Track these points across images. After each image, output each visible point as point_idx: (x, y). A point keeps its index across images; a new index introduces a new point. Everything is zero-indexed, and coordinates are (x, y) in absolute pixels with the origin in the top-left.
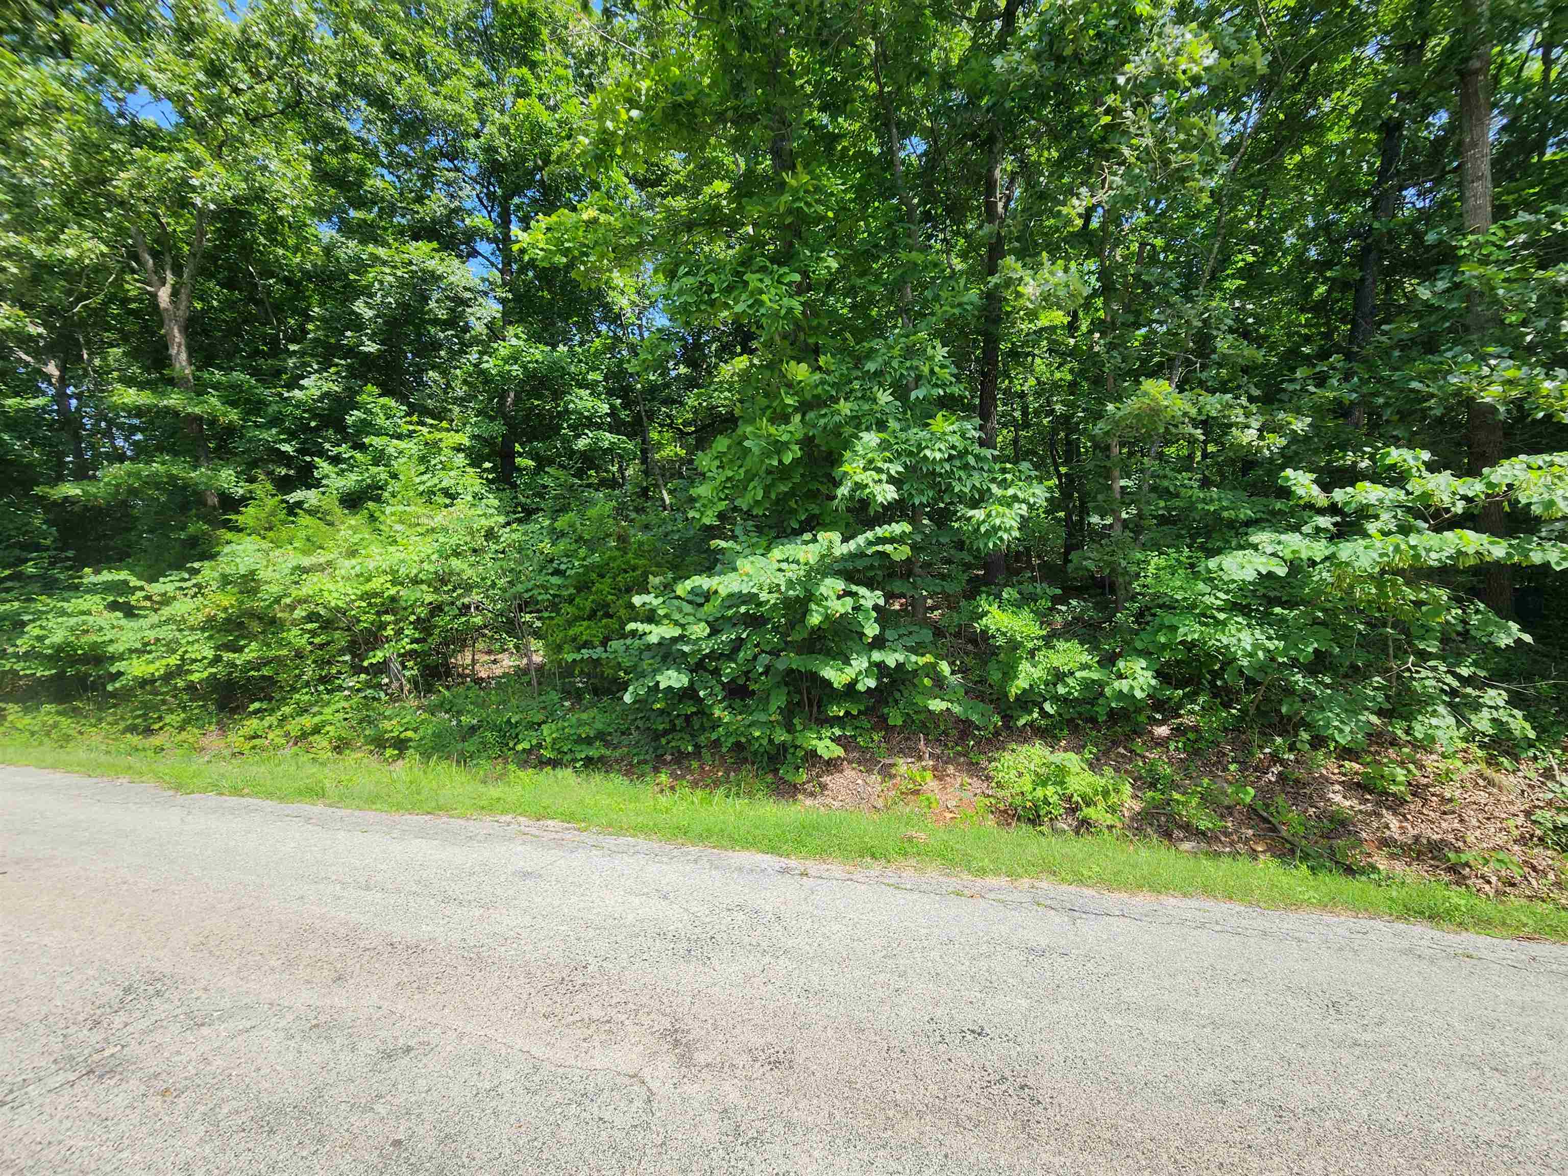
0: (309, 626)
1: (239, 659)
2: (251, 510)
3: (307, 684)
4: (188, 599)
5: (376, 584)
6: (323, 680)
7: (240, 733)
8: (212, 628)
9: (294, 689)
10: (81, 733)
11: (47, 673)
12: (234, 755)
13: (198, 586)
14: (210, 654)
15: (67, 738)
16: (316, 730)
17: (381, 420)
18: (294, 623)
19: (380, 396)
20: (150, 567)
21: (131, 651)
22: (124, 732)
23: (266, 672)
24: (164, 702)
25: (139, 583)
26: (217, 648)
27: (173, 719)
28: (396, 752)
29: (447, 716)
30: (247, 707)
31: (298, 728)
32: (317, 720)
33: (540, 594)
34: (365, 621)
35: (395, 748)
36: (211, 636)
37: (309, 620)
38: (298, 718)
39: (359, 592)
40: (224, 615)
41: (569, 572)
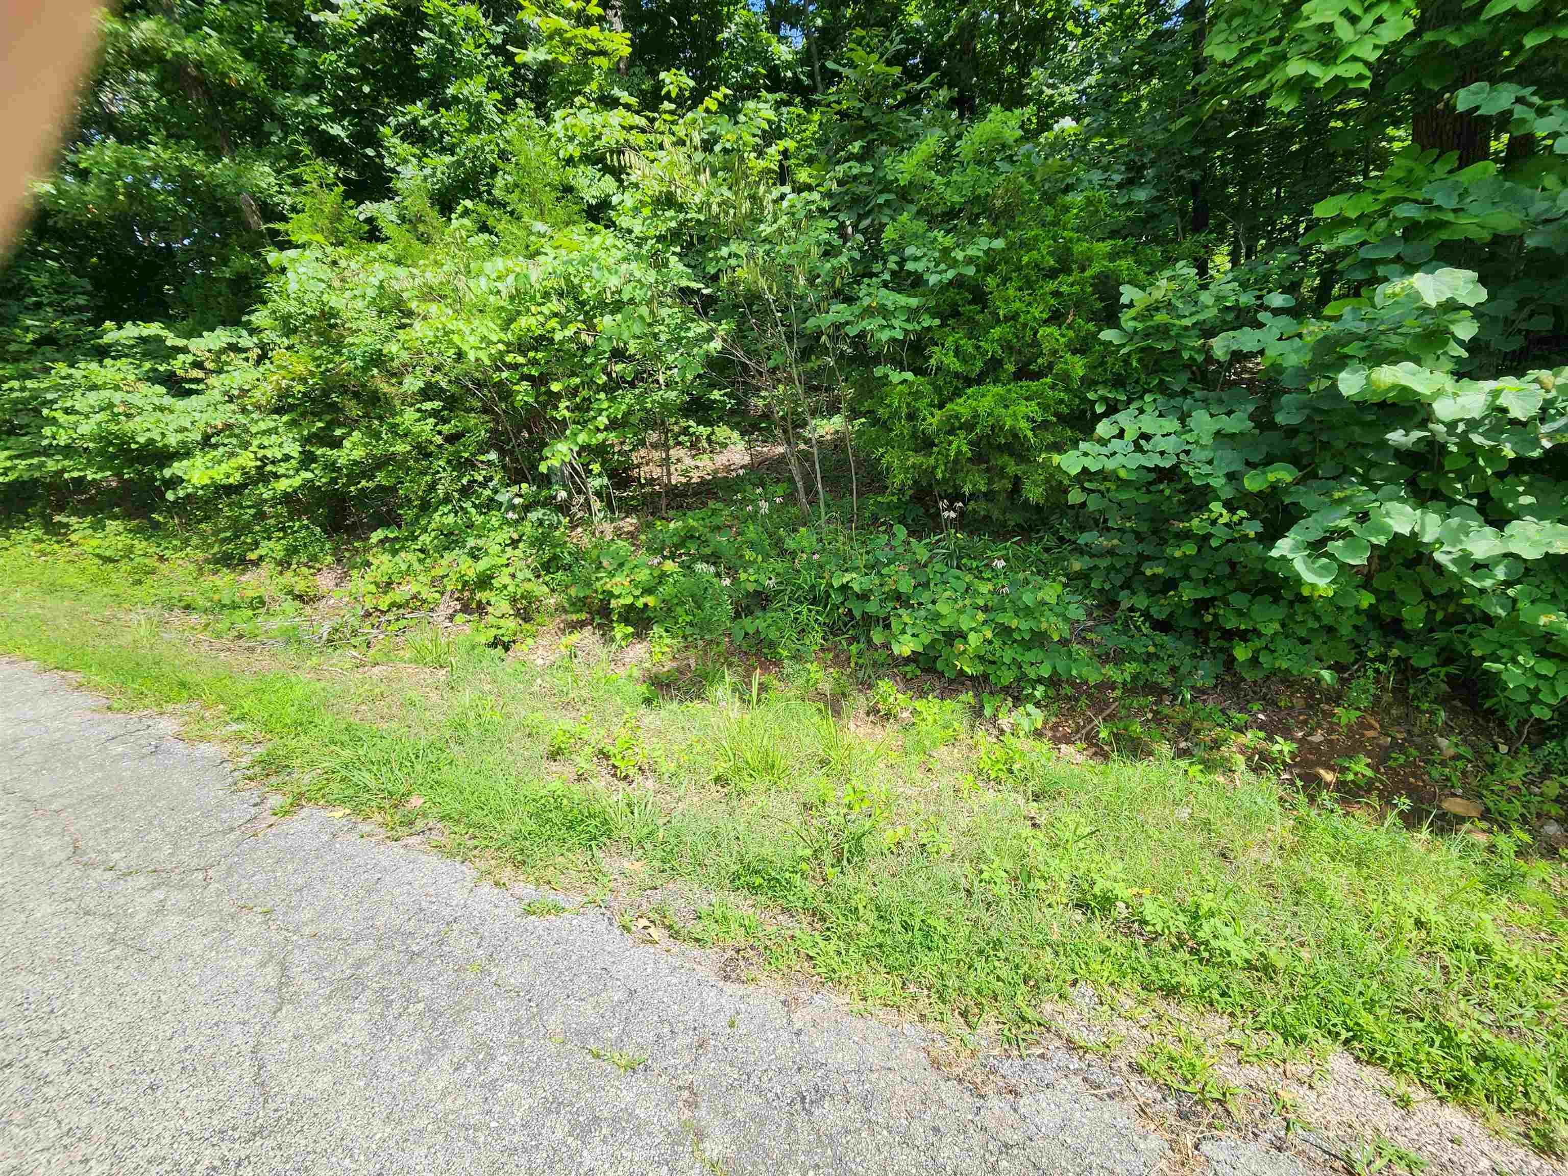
0: (428, 406)
1: (341, 457)
3: (447, 499)
4: (249, 366)
5: (532, 321)
6: (465, 492)
7: (368, 576)
8: (290, 408)
9: (426, 507)
10: (162, 559)
11: (99, 478)
12: (366, 614)
13: (260, 345)
14: (296, 450)
16: (485, 581)
18: (406, 400)
20: (187, 317)
21: (192, 446)
22: (214, 563)
23: (381, 478)
25: (180, 342)
26: (306, 441)
27: (273, 548)
28: (630, 630)
29: (713, 570)
30: (369, 532)
31: (454, 574)
32: (482, 563)
33: (880, 326)
34: (524, 393)
35: (630, 624)
36: (292, 422)
37: (427, 394)
38: (447, 556)
39: (509, 338)
40: (302, 389)
41: (931, 279)
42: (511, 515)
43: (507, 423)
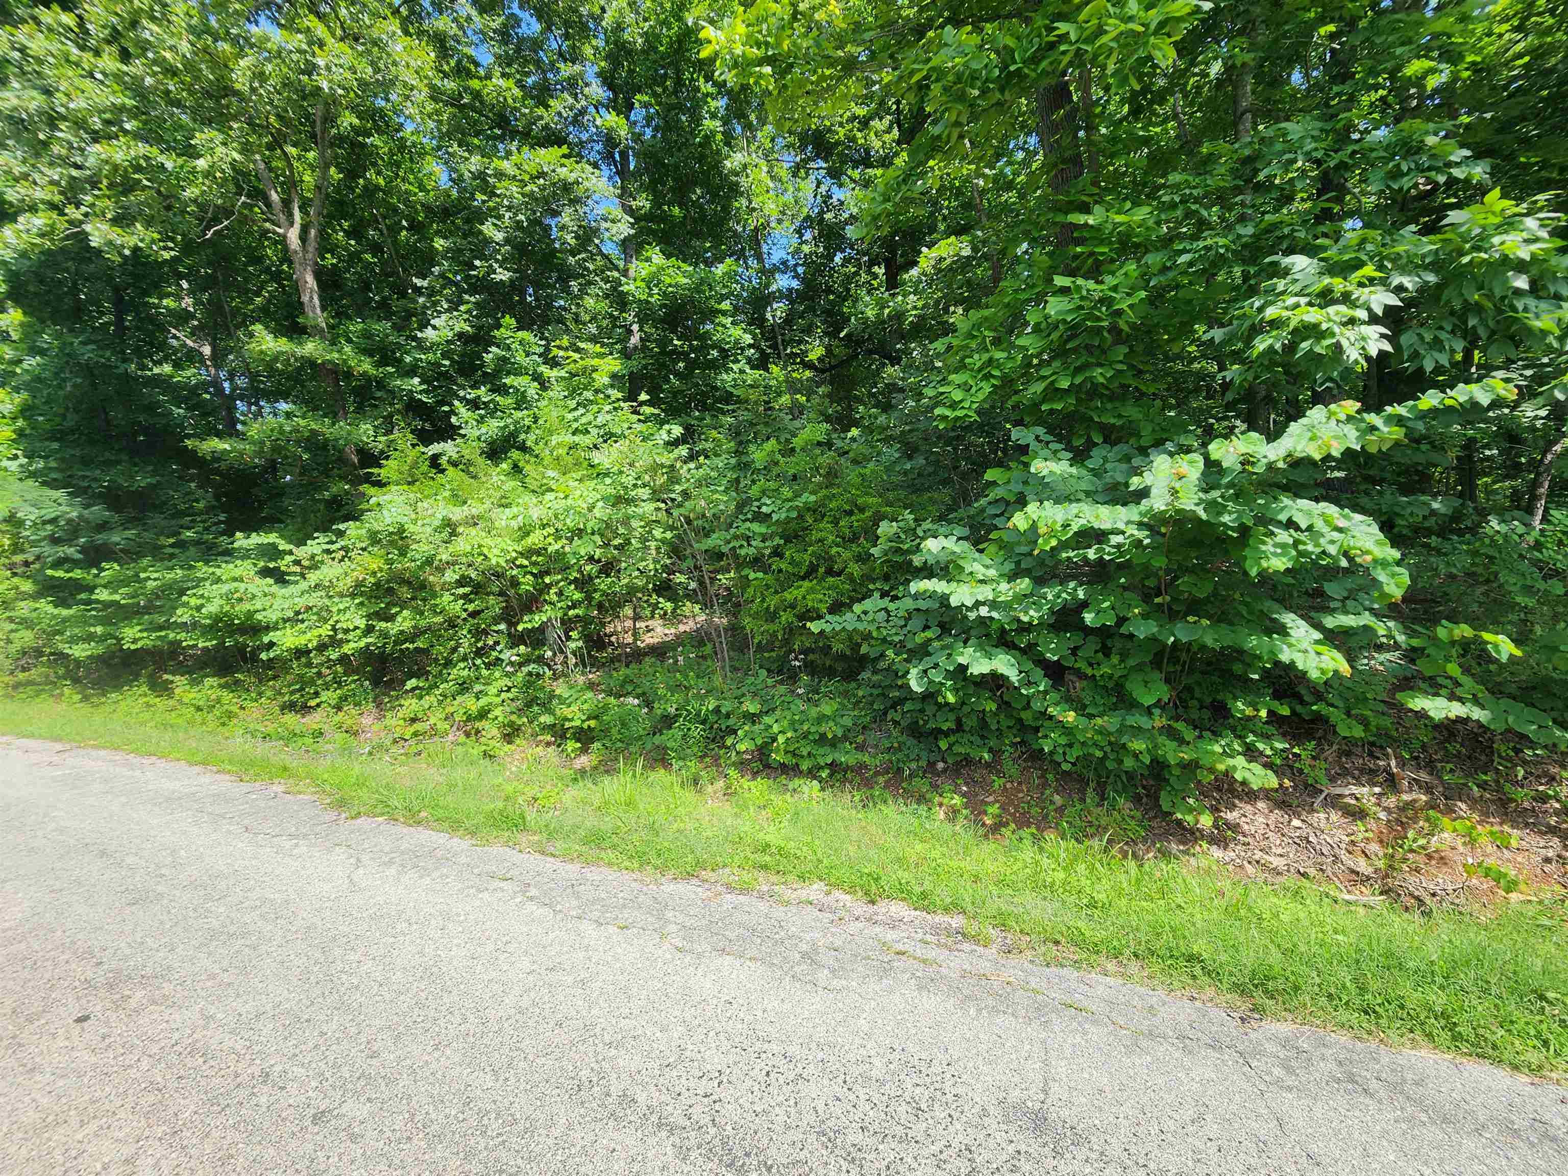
0: (461, 591)
1: (394, 628)
2: (391, 463)
3: (465, 658)
4: (335, 563)
5: (535, 539)
6: (479, 653)
7: (400, 715)
8: (362, 594)
9: (448, 663)
10: (242, 708)
11: (209, 644)
12: (395, 742)
13: (346, 549)
14: (362, 623)
15: (230, 715)
16: (483, 714)
17: (520, 358)
18: (445, 587)
19: (519, 329)
20: (299, 530)
21: (285, 621)
22: (283, 708)
23: (420, 644)
24: (319, 674)
25: (288, 547)
26: (369, 617)
27: (329, 696)
28: (579, 745)
29: (636, 701)
30: (403, 683)
31: (462, 711)
32: (483, 702)
33: (741, 546)
34: (527, 584)
35: (578, 740)
36: (362, 604)
37: (461, 583)
38: (459, 699)
39: (520, 549)
40: (372, 580)
41: (775, 517)
42: (509, 669)
43: (514, 603)
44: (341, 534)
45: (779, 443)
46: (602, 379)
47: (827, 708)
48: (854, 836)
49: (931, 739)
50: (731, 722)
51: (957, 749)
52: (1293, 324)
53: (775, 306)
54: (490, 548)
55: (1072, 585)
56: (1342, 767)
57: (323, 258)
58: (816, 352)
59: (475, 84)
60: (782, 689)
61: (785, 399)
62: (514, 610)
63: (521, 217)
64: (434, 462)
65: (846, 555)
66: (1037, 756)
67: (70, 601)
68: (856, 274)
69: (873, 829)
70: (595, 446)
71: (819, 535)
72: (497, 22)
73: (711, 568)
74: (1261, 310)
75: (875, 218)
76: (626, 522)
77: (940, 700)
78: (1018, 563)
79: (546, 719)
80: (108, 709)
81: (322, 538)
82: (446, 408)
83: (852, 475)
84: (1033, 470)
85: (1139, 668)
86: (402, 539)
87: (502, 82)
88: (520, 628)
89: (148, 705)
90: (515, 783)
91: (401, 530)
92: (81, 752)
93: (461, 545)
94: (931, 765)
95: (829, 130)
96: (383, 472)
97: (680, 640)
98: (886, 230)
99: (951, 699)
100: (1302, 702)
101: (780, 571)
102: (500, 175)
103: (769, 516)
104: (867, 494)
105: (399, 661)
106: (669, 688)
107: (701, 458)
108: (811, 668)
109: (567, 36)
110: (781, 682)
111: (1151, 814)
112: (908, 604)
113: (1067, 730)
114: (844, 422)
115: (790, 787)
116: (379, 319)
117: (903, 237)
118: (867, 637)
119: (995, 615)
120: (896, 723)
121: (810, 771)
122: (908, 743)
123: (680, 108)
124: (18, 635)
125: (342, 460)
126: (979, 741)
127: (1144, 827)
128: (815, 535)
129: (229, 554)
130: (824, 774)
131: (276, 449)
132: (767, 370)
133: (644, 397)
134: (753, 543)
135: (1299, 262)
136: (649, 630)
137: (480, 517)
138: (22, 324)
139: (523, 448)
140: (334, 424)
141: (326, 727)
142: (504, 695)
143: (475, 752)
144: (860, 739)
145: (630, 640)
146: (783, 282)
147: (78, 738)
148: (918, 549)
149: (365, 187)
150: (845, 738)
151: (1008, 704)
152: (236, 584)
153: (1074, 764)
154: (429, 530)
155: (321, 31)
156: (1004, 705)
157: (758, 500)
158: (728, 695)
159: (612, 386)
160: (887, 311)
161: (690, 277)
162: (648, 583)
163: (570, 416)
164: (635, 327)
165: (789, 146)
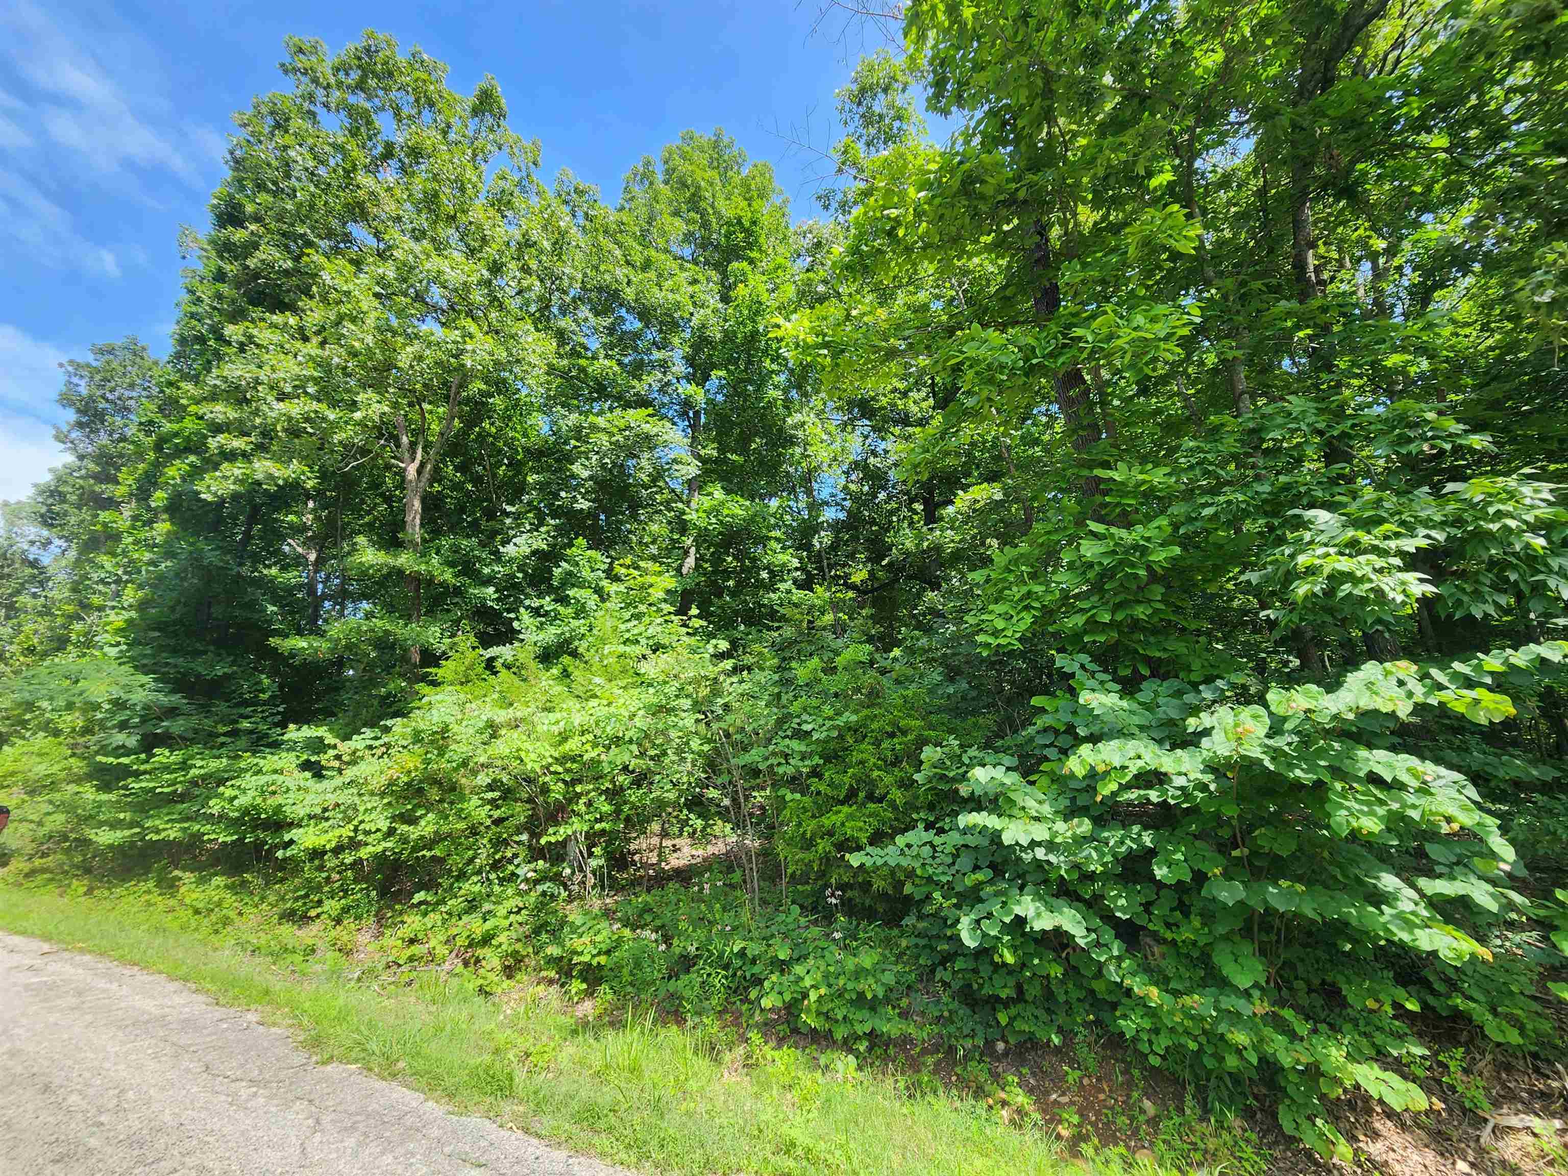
0: (490, 795)
1: (414, 832)
2: (450, 664)
3: (479, 871)
4: (374, 760)
5: (573, 745)
6: (496, 866)
7: (400, 933)
8: (392, 794)
9: (462, 876)
10: (240, 914)
11: (229, 839)
12: (388, 966)
13: (388, 746)
14: (384, 825)
15: (226, 921)
16: (487, 940)
17: (586, 573)
18: (475, 791)
19: (589, 548)
20: (347, 725)
21: (310, 817)
22: (281, 917)
23: (437, 852)
24: (328, 880)
25: (334, 741)
26: (393, 819)
27: (332, 906)
28: (584, 986)
29: (654, 936)
30: (411, 895)
31: (465, 934)
32: (489, 925)
33: (779, 764)
34: (557, 791)
35: (584, 980)
36: (389, 803)
37: (490, 788)
38: (465, 918)
39: (556, 755)
40: (406, 779)
41: (815, 736)
42: (523, 886)
43: (541, 812)
44: (387, 730)
45: (822, 659)
46: (657, 594)
47: (867, 959)
48: (898, 1139)
49: (988, 1008)
50: (756, 970)
51: (1019, 1025)
52: (1326, 571)
53: (823, 533)
54: (528, 751)
55: (1136, 829)
56: (1504, 1086)
57: (432, 486)
58: (859, 576)
59: (583, 362)
60: (816, 931)
61: (829, 618)
62: (538, 819)
63: (607, 460)
64: (490, 665)
65: (888, 779)
66: (1117, 1041)
67: (113, 785)
68: (898, 509)
69: (922, 1133)
70: (644, 657)
71: (860, 756)
72: (607, 321)
73: (747, 785)
74: (1292, 556)
75: (915, 466)
76: (664, 732)
77: (997, 959)
78: (1073, 799)
79: (553, 950)
80: (107, 904)
81: (368, 733)
82: (512, 615)
83: (894, 696)
84: (1081, 701)
85: (1226, 938)
86: (443, 738)
87: (607, 362)
88: (543, 841)
89: (149, 904)
90: (509, 1031)
91: (445, 729)
92: (66, 955)
93: (501, 747)
94: (989, 1044)
95: (873, 399)
96: (440, 672)
97: (708, 864)
98: (925, 477)
99: (1010, 959)
100: (1433, 992)
101: (819, 793)
102: (594, 428)
103: (808, 734)
104: (909, 716)
105: (413, 870)
106: (692, 922)
107: (745, 673)
108: (848, 907)
109: (661, 331)
110: (815, 923)
111: (1271, 1138)
112: (954, 839)
113: (1152, 1013)
114: (886, 642)
115: (823, 1061)
116: (468, 536)
117: (940, 481)
118: (911, 874)
119: (1052, 858)
120: (946, 985)
121: (845, 1041)
122: (961, 1012)
123: (750, 381)
124: (51, 818)
125: (405, 659)
126: (1044, 1017)
127: (1263, 1157)
128: (856, 757)
129: (276, 745)
130: (862, 1047)
131: (348, 647)
132: (812, 590)
133: (694, 611)
134: (791, 761)
135: (1322, 516)
136: (675, 849)
137: (522, 720)
138: (169, 531)
139: (574, 654)
140: (406, 625)
141: (320, 944)
142: (513, 917)
143: (471, 986)
144: (904, 1003)
145: (654, 860)
146: (829, 514)
147: (69, 938)
148: (964, 777)
149: (479, 434)
150: (887, 1000)
151: (1075, 968)
152: (275, 777)
153: (1163, 1057)
154: (471, 731)
155: (473, 328)
156: (1072, 971)
157: (798, 716)
158: (755, 934)
159: (665, 601)
160: (926, 544)
161: (747, 509)
162: (680, 796)
163: (623, 627)
164: (693, 550)
165: (838, 409)
